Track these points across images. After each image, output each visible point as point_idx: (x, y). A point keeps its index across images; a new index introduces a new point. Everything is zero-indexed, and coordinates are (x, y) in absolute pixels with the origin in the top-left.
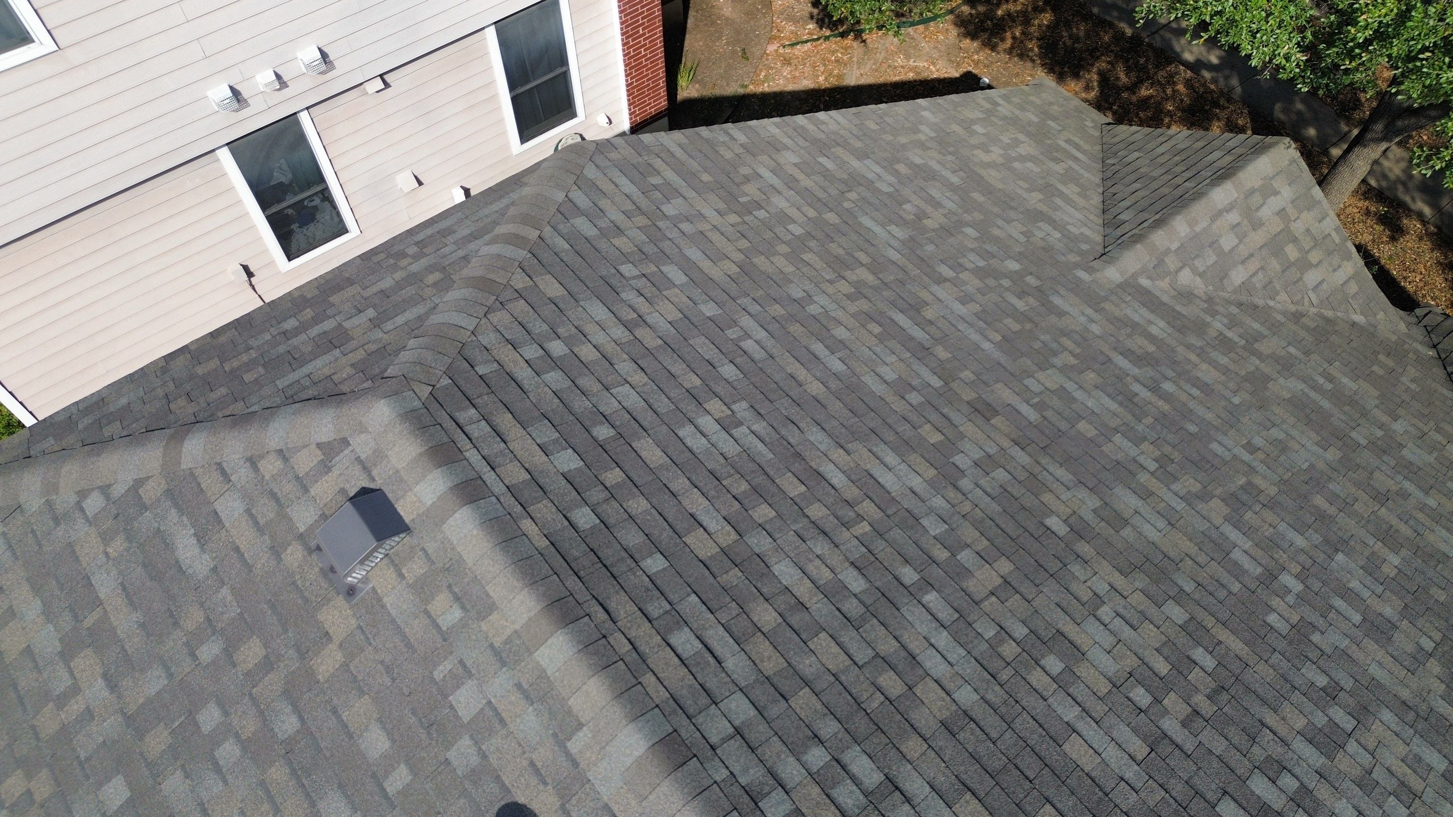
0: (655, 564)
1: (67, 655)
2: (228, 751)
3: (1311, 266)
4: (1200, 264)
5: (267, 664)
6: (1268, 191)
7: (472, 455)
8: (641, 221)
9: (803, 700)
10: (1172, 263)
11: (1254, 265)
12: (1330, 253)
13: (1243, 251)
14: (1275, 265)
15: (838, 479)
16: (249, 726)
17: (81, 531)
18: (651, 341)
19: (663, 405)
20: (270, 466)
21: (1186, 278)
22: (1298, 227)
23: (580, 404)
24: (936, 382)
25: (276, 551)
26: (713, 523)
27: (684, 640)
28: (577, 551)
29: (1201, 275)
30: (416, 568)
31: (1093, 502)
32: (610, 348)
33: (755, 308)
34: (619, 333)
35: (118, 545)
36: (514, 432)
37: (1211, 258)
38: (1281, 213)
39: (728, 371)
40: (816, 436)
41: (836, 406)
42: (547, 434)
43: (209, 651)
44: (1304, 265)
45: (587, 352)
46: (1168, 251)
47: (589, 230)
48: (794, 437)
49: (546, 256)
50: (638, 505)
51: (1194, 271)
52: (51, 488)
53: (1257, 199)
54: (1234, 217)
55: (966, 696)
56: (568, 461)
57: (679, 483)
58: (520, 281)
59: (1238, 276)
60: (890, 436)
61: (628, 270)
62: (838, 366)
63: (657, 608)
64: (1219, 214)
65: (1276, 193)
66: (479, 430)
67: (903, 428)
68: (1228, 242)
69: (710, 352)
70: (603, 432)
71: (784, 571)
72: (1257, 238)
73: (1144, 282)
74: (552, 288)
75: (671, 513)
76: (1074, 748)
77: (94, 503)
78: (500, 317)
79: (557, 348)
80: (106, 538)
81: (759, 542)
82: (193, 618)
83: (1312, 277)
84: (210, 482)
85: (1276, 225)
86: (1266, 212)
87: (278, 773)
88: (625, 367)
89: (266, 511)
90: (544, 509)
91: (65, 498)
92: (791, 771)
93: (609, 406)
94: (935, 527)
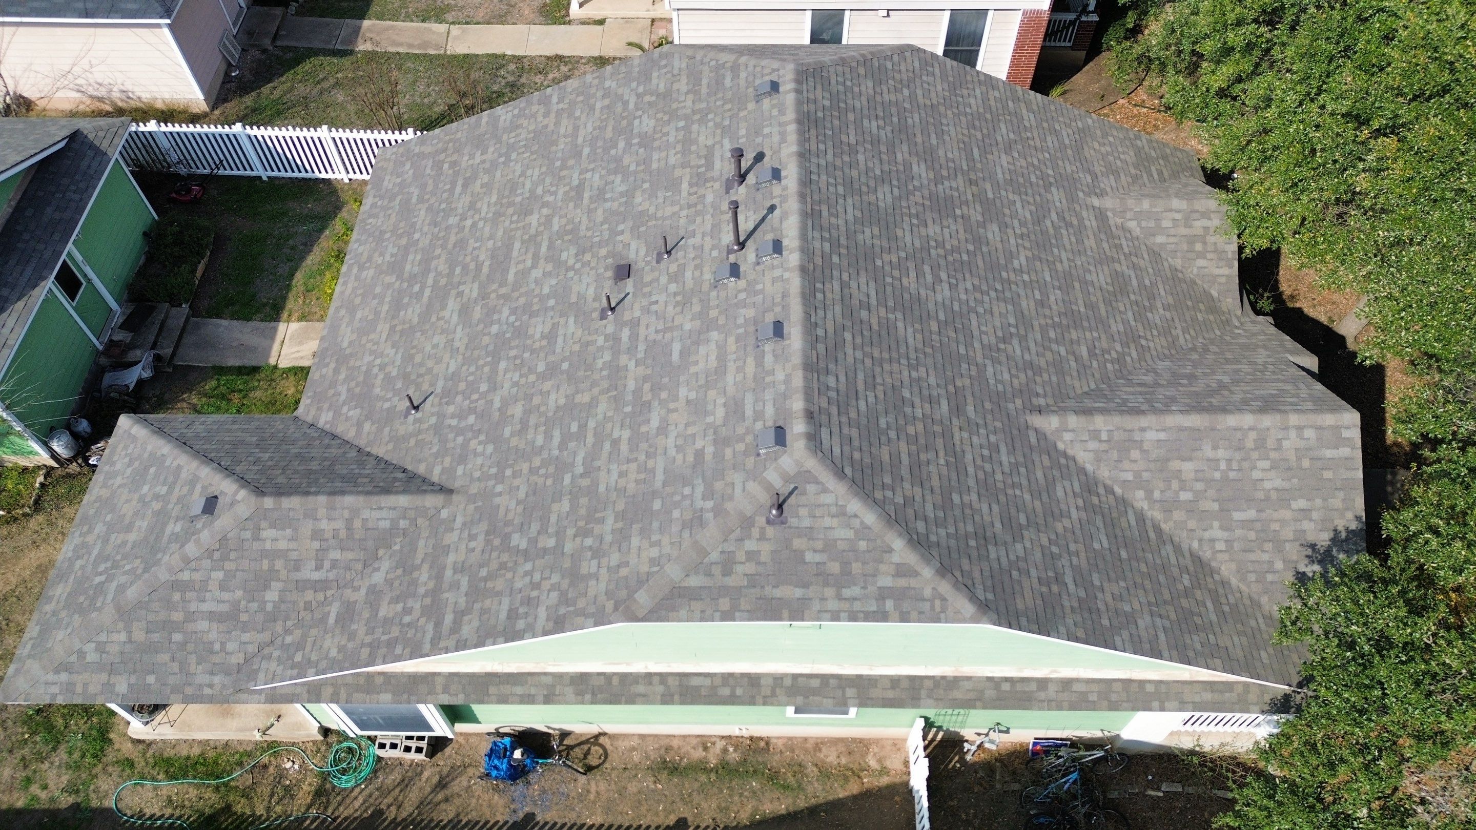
0: (829, 132)
1: (687, 93)
2: (711, 124)
3: (1205, 258)
4: (1144, 224)
5: (730, 110)
6: (1206, 215)
7: (805, 86)
8: (911, 75)
9: (839, 173)
10: (1129, 215)
11: (1172, 240)
12: (1220, 259)
13: (1172, 232)
14: (1185, 247)
15: (899, 157)
16: (718, 120)
17: (706, 69)
18: (878, 98)
19: (866, 112)
20: (758, 69)
21: (1132, 225)
22: (1211, 239)
23: (842, 97)
24: (965, 168)
25: (747, 88)
26: (853, 138)
27: (822, 146)
28: (813, 118)
29: (1141, 228)
30: (775, 102)
31: (980, 218)
32: (865, 93)
33: (923, 115)
34: (871, 92)
35: (713, 74)
36: (820, 90)
37: (1152, 224)
38: (1206, 229)
39: (895, 119)
40: (905, 148)
41: (920, 148)
42: (827, 95)
43: (718, 103)
44: (1202, 255)
45: (856, 89)
46: (1131, 210)
47: (890, 67)
48: (897, 141)
49: (868, 64)
50: (836, 122)
51: (1139, 225)
52: (705, 56)
53: (1195, 216)
54: (1178, 216)
55: (881, 204)
56: (827, 103)
57: (852, 127)
58: (854, 64)
59: (1160, 239)
60: (929, 163)
61: (891, 82)
62: (934, 142)
63: (821, 137)
64: (1171, 210)
65: (1210, 219)
67: (937, 166)
68: (1166, 223)
69: (894, 113)
70: (842, 105)
72: (1183, 231)
73: (1109, 214)
74: (862, 70)
75: (843, 129)
77: (713, 63)
78: (840, 68)
79: (849, 83)
80: (711, 72)
81: (861, 149)
82: (720, 95)
83: (1201, 263)
84: (742, 68)
85: (1200, 232)
86: (1198, 224)
87: (719, 131)
88: (864, 99)
89: (751, 79)
90: (812, 107)
91: (706, 60)
93: (850, 102)
94: (916, 183)
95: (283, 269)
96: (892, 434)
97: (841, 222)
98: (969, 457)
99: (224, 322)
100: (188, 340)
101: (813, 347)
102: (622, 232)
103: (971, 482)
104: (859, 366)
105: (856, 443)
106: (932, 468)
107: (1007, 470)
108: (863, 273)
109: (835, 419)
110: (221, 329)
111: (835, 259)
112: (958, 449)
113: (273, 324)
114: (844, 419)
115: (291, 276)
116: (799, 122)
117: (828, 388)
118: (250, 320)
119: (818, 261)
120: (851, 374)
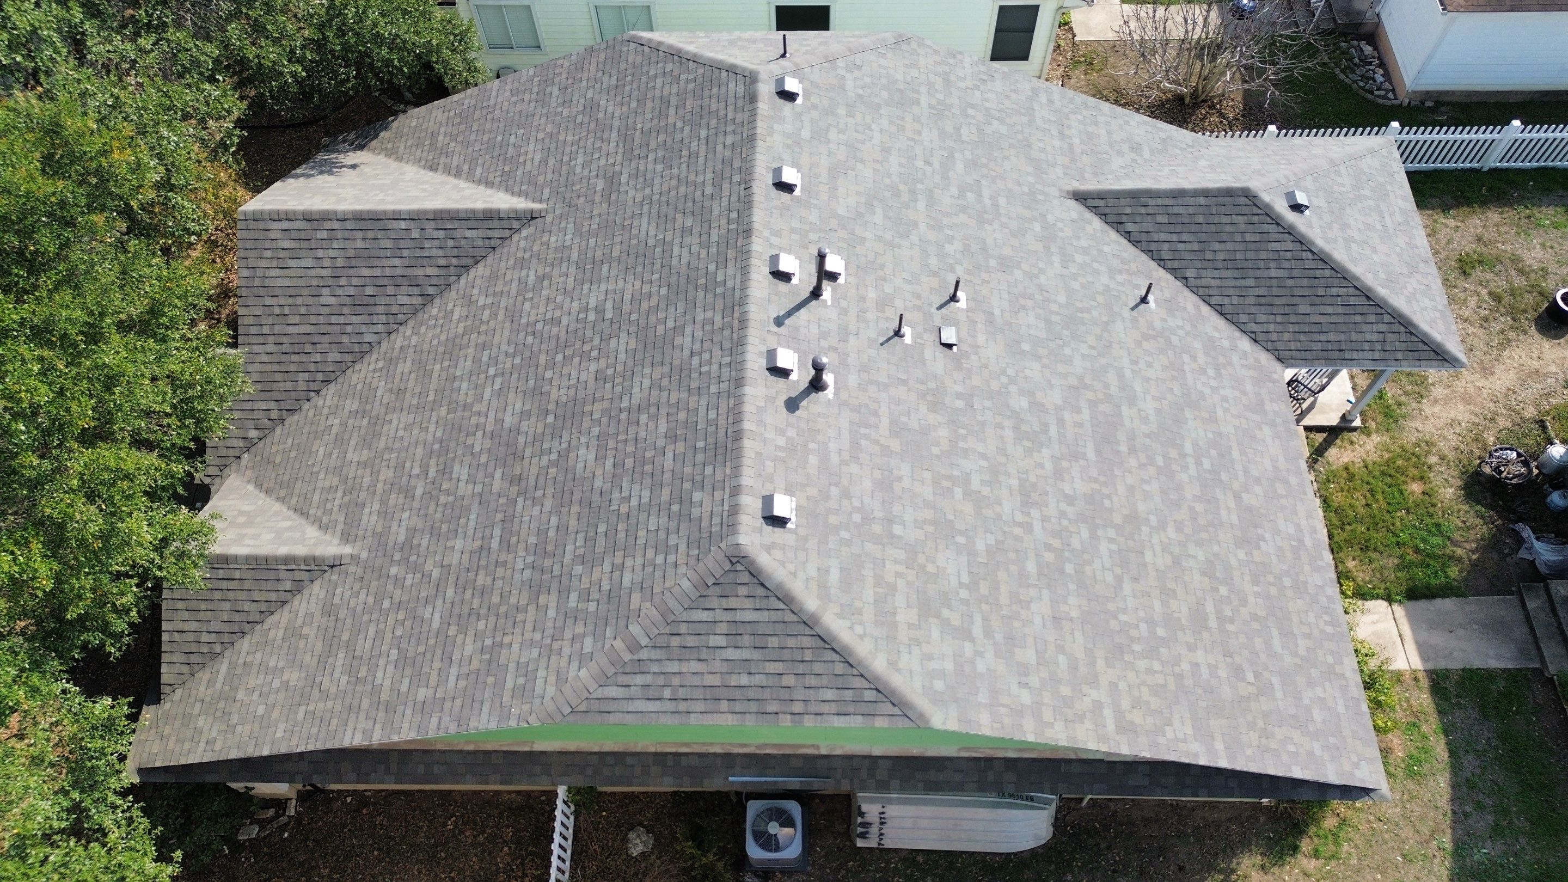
0: (700, 444)
1: (895, 589)
2: (856, 503)
4: (297, 536)
5: (830, 511)
7: (726, 508)
8: (556, 645)
9: (694, 385)
10: (311, 542)
11: (269, 524)
15: (609, 462)
16: (846, 502)
17: (869, 625)
18: (619, 555)
19: (643, 517)
21: (313, 534)
23: (673, 524)
24: (520, 500)
26: (670, 455)
27: (712, 414)
28: (720, 458)
29: (303, 532)
31: (524, 424)
32: (639, 554)
33: (557, 566)
34: (628, 563)
35: (858, 604)
36: (706, 516)
37: (287, 535)
39: (602, 528)
40: (598, 484)
41: (576, 497)
42: (695, 512)
43: (846, 535)
46: (305, 546)
47: (588, 642)
48: (607, 485)
50: (688, 470)
51: (304, 535)
55: (647, 371)
56: (697, 496)
57: (667, 476)
59: (285, 524)
60: (570, 476)
61: (592, 608)
62: (553, 520)
63: (711, 429)
66: (716, 520)
67: (560, 479)
68: (268, 536)
69: (601, 541)
70: (675, 508)
71: (663, 427)
74: (636, 597)
75: (679, 464)
76: (633, 344)
79: (660, 559)
80: (861, 612)
81: (661, 443)
82: (845, 551)
83: (248, 508)
87: (845, 482)
88: (641, 541)
90: (719, 477)
92: (715, 367)
93: (664, 520)
94: (595, 431)
95: (1470, 764)
96: (679, 125)
97: (700, 317)
98: (613, 145)
99: (1494, 664)
100: (1521, 632)
101: (744, 160)
102: (959, 396)
103: (616, 123)
104: (700, 168)
105: (714, 100)
106: (648, 116)
107: (581, 151)
108: (684, 269)
109: (730, 109)
110: (1491, 653)
111: (712, 267)
112: (621, 145)
113: (1431, 666)
114: (722, 113)
115: (1453, 753)
116: (738, 436)
117: (734, 132)
118: (1463, 670)
119: (731, 254)
120: (710, 156)
